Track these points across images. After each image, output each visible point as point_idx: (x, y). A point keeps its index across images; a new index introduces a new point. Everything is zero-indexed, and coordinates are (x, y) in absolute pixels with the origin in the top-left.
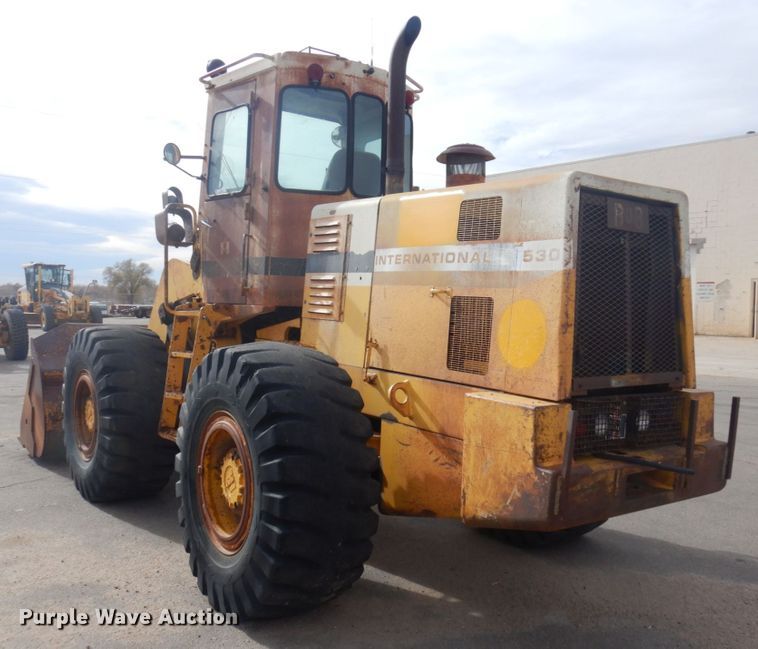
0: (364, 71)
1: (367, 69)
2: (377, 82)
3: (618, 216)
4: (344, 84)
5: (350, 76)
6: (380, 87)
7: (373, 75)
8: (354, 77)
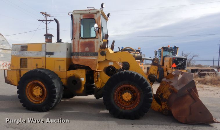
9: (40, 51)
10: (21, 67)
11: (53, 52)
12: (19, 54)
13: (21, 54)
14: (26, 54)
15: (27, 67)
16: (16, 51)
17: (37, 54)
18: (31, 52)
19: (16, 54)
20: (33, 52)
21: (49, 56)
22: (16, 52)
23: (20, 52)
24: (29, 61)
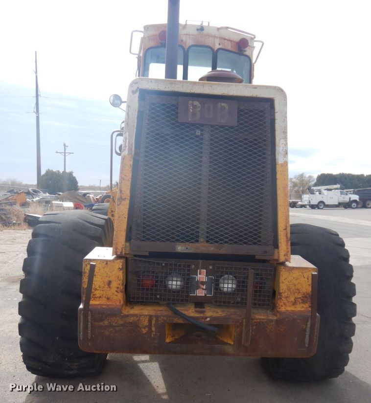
0: (197, 30)
1: (199, 28)
2: (208, 35)
3: (193, 112)
4: (182, 41)
5: (186, 34)
6: (211, 39)
7: (205, 32)
8: (189, 35)
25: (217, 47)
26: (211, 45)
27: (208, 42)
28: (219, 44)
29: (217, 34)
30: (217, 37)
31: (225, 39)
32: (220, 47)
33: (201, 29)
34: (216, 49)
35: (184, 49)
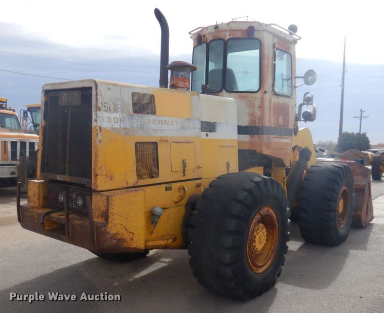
0: (214, 28)
2: (222, 31)
3: (64, 100)
6: (223, 33)
7: (219, 29)
9: (189, 119)
10: (139, 176)
11: (214, 123)
12: (128, 126)
13: (135, 125)
14: (152, 126)
15: (156, 175)
16: (115, 111)
17: (183, 128)
18: (167, 119)
19: (117, 126)
20: (172, 119)
21: (207, 135)
22: (117, 115)
23: (132, 115)
24: (162, 151)
25: (228, 37)
26: (223, 37)
27: (222, 35)
28: (230, 35)
29: (228, 28)
30: (227, 31)
31: (235, 30)
32: (231, 37)
33: (216, 27)
34: (226, 40)
35: (206, 43)
